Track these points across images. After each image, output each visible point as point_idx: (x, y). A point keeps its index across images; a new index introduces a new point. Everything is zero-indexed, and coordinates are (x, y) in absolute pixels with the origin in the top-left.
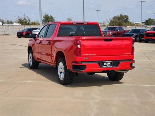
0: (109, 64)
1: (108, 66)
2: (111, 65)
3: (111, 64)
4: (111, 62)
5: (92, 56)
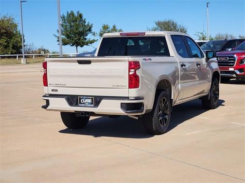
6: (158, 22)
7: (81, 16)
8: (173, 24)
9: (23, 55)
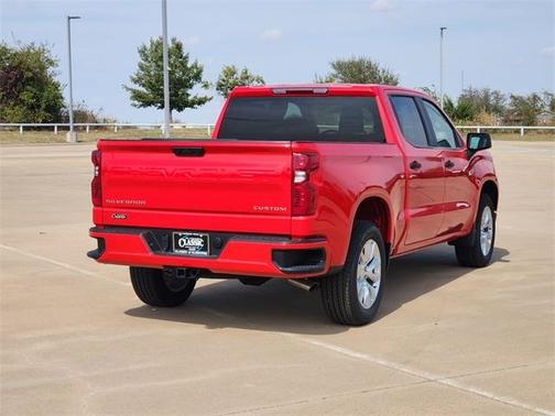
0: (199, 242)
1: (193, 252)
2: (204, 249)
3: (205, 243)
4: (204, 238)
5: (133, 208)
6: (338, 63)
7: (179, 47)
8: (369, 67)
9: (71, 124)
